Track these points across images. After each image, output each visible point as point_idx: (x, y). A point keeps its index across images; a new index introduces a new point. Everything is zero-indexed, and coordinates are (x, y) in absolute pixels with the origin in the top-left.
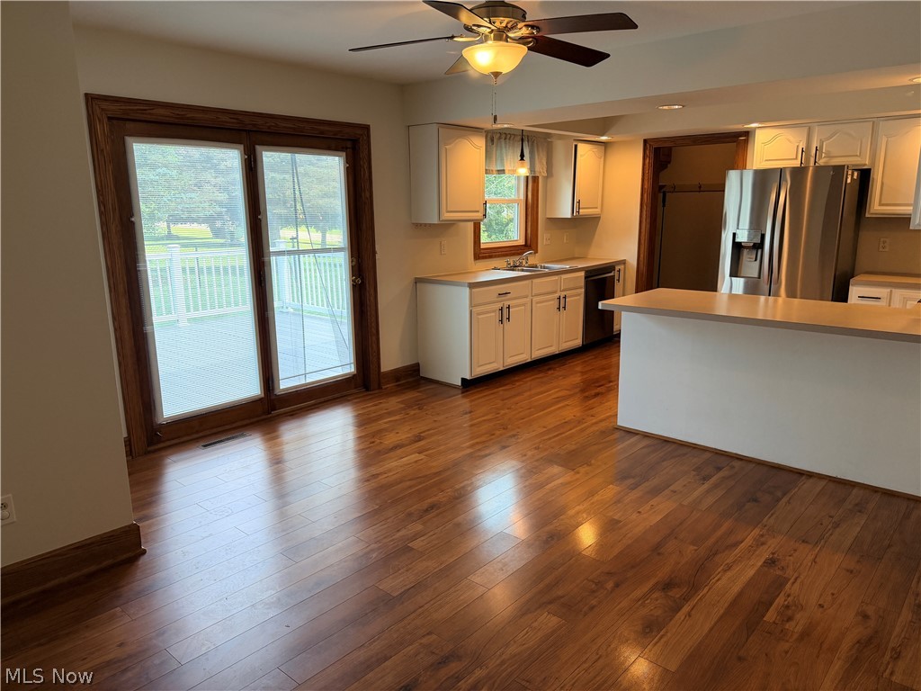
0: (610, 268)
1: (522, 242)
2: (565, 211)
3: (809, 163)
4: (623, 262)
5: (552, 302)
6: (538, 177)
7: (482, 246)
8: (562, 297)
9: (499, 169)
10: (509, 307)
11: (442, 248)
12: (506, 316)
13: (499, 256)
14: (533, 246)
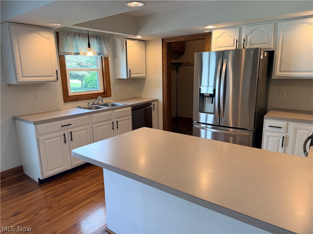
0: (149, 104)
1: (102, 91)
2: (124, 76)
3: (241, 47)
4: (157, 100)
5: (109, 125)
6: (108, 57)
7: (70, 94)
8: (116, 122)
9: (76, 52)
10: (71, 133)
11: (36, 97)
12: (70, 138)
13: (83, 99)
14: (108, 93)
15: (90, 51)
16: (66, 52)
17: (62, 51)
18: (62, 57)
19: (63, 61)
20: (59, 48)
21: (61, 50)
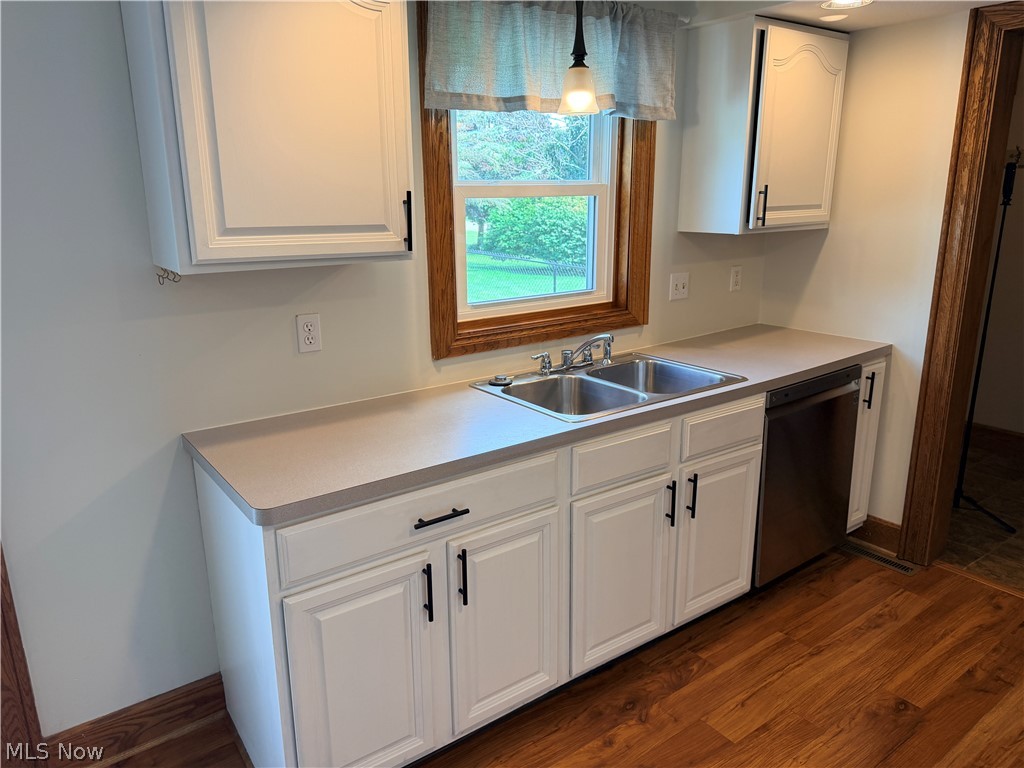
0: (845, 373)
2: (726, 218)
4: (886, 352)
5: (649, 501)
6: (653, 123)
7: (464, 314)
8: (685, 479)
9: (508, 95)
10: (463, 556)
11: (303, 335)
12: (456, 585)
13: (520, 342)
14: (634, 307)
15: (581, 86)
16: (460, 95)
17: (437, 88)
18: (438, 120)
19: (440, 142)
20: (427, 70)
21: (435, 83)
